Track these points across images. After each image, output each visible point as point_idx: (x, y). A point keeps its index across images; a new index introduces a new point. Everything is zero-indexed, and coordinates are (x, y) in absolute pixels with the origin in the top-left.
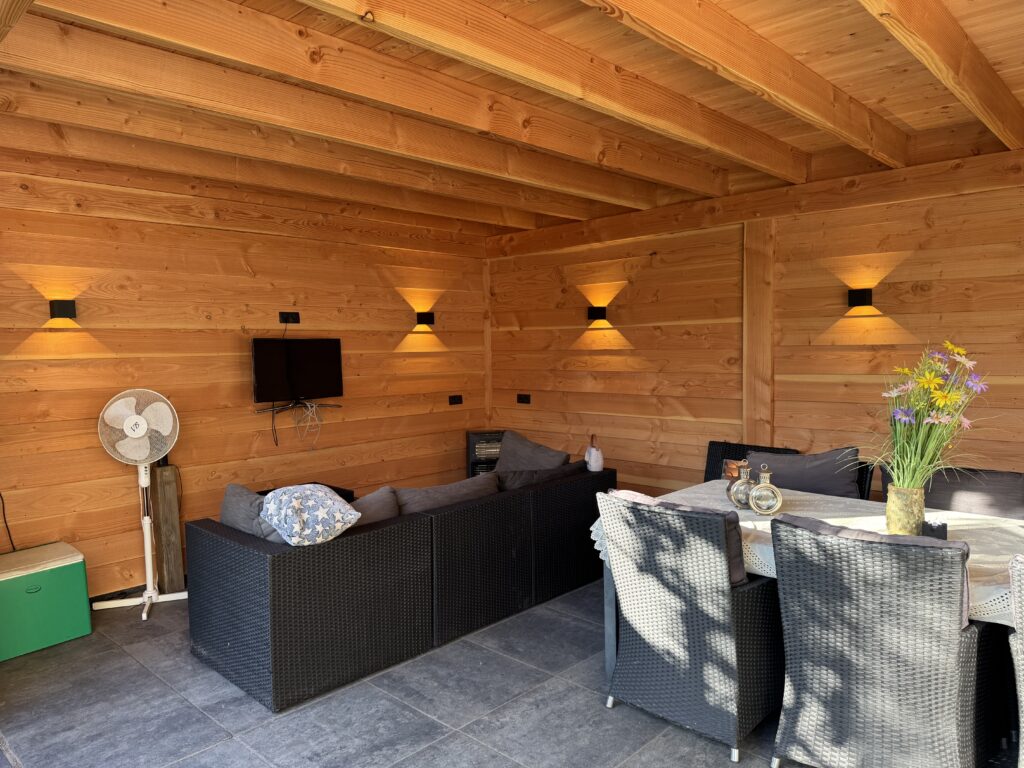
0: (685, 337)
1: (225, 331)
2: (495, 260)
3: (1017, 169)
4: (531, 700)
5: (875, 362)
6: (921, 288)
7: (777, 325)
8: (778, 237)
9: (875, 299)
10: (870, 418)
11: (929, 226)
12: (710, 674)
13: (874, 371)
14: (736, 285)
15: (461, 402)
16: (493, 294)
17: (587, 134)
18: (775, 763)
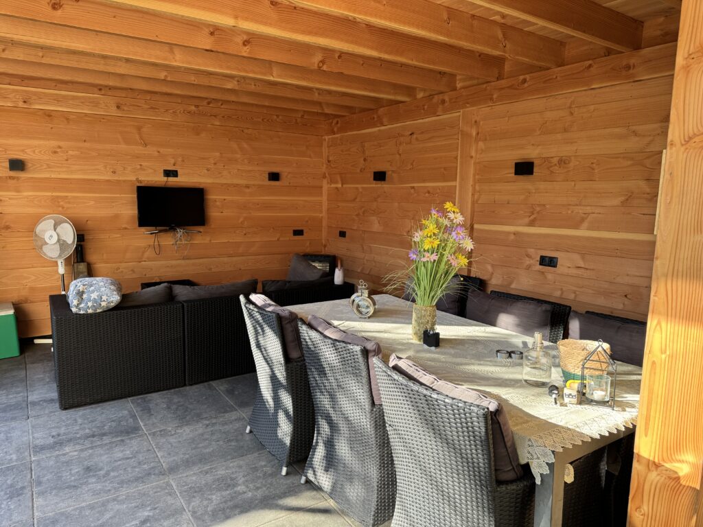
0: (427, 195)
1: (124, 181)
2: (330, 137)
3: (628, 67)
4: (208, 422)
5: (532, 218)
6: (563, 162)
7: (477, 188)
8: (481, 123)
9: (535, 170)
10: (527, 258)
11: (572, 114)
12: (282, 418)
13: (532, 224)
14: (456, 158)
15: (303, 235)
16: (329, 161)
17: (307, 49)
18: (303, 480)
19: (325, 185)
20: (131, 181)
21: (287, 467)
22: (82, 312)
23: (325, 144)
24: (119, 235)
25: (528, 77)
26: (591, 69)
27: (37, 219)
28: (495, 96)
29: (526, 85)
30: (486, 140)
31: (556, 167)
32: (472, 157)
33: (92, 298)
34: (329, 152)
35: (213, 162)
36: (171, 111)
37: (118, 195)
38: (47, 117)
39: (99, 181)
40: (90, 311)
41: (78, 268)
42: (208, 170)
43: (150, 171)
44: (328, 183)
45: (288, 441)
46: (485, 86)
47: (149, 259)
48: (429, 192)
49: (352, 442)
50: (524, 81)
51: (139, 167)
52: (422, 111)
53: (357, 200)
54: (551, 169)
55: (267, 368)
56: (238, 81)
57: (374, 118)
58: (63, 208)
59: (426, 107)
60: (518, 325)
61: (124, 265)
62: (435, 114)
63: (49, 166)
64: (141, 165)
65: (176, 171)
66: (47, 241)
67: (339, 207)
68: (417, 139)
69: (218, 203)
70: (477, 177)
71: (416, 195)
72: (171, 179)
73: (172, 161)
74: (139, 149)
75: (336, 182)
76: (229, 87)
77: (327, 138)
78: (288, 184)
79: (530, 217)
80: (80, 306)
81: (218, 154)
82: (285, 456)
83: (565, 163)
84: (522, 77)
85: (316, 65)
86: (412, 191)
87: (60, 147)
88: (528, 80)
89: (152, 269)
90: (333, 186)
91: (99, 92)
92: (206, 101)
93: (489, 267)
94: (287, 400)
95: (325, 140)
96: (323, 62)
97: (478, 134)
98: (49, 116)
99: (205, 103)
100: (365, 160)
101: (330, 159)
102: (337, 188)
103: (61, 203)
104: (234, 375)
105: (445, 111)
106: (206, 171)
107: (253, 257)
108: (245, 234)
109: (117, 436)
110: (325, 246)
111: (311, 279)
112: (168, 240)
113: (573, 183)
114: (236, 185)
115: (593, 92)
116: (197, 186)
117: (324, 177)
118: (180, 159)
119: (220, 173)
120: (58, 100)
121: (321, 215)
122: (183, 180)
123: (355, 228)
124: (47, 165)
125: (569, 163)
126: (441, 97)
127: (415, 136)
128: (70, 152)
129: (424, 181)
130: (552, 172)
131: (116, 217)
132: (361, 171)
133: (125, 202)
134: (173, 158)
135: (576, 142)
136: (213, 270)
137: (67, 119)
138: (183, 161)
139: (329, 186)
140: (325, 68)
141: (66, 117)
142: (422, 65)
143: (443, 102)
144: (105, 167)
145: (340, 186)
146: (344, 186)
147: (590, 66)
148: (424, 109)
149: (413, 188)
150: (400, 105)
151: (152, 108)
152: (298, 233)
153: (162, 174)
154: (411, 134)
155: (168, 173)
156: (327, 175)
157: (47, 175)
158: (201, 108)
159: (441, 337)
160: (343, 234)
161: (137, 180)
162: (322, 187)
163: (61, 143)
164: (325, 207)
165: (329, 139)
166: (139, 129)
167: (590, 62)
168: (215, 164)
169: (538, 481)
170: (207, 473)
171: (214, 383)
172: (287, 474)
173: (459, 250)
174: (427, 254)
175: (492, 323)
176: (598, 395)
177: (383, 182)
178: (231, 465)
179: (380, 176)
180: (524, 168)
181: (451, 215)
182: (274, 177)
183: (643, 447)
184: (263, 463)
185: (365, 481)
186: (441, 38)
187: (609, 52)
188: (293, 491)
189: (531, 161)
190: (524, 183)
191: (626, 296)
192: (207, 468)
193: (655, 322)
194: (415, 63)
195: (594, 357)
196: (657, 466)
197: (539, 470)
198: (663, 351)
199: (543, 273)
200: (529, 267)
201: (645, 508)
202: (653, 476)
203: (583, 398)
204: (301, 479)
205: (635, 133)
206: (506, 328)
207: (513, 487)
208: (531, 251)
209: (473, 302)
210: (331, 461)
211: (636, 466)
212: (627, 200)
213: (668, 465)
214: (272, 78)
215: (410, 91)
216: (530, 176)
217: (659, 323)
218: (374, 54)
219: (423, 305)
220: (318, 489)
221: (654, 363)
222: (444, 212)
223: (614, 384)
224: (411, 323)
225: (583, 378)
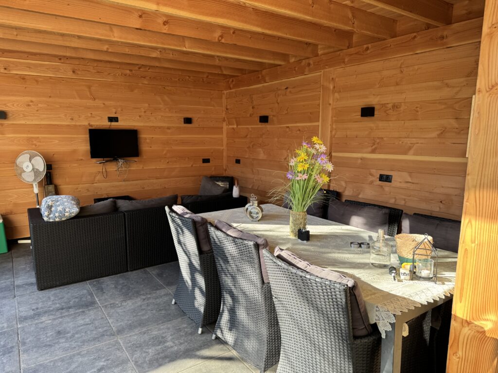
0: (298, 132)
1: (80, 126)
2: (227, 91)
3: (442, 38)
5: (374, 147)
6: (395, 107)
7: (334, 126)
8: (337, 79)
9: (376, 113)
10: (371, 177)
11: (402, 72)
12: (197, 293)
13: (373, 152)
14: (319, 105)
15: (209, 162)
16: (227, 109)
17: (210, 27)
18: (214, 337)
19: (225, 127)
20: (84, 125)
21: (201, 328)
22: (51, 220)
23: (224, 97)
24: (76, 165)
25: (370, 45)
26: (416, 39)
27: (17, 154)
28: (346, 60)
29: (369, 52)
30: (340, 92)
31: (390, 111)
32: (330, 104)
33: (58, 211)
34: (227, 103)
35: (143, 110)
36: (112, 74)
37: (76, 136)
38: (22, 80)
39: (61, 126)
40: (57, 220)
41: (48, 189)
42: (140, 116)
43: (99, 118)
44: (227, 125)
45: (202, 309)
46: (339, 53)
47: (99, 182)
48: (299, 130)
49: (248, 310)
50: (367, 49)
51: (90, 115)
52: (294, 72)
53: (248, 137)
54: (387, 112)
55: (186, 258)
56: (160, 52)
57: (259, 77)
58: (36, 146)
59: (296, 69)
60: (365, 224)
61: (81, 186)
62: (303, 73)
63: (24, 116)
64: (91, 114)
65: (117, 118)
66: (25, 169)
67: (235, 142)
68: (290, 92)
69: (148, 141)
70: (334, 118)
71: (290, 132)
72: (114, 124)
73: (114, 110)
74: (90, 103)
75: (233, 124)
76: (154, 56)
77: (225, 92)
78: (198, 126)
79: (372, 146)
80: (50, 216)
81: (147, 105)
82: (200, 320)
83: (397, 108)
84: (365, 46)
85: (217, 39)
86: (288, 129)
87: (32, 101)
88: (370, 47)
89: (101, 188)
90: (230, 127)
91: (60, 61)
92: (138, 66)
93: (343, 184)
94: (201, 280)
95: (224, 94)
96: (222, 36)
97: (334, 87)
98: (24, 79)
99: (137, 68)
100: (253, 108)
101: (228, 107)
102: (233, 128)
103: (35, 142)
104: (163, 263)
105: (311, 71)
106: (138, 117)
107: (173, 179)
108: (168, 163)
109: (79, 308)
110: (226, 170)
111: (216, 194)
112: (112, 167)
113: (403, 122)
114: (160, 128)
115: (417, 56)
116: (132, 128)
117: (224, 120)
118: (119, 109)
119: (148, 119)
120: (29, 67)
121: (222, 148)
122: (123, 124)
123: (247, 157)
124: (23, 114)
125: (400, 107)
126: (307, 61)
127: (289, 90)
128: (40, 105)
129: (296, 122)
130: (388, 114)
131: (74, 152)
132: (250, 116)
133: (80, 140)
134: (115, 108)
135: (405, 92)
136: (146, 189)
137: (37, 81)
138: (122, 110)
139: (228, 127)
140: (223, 41)
141: (36, 80)
142: (294, 37)
143: (309, 64)
144: (66, 115)
145: (235, 126)
146: (239, 127)
147: (415, 37)
148: (295, 70)
149: (288, 127)
150: (278, 67)
151: (98, 72)
152: (206, 161)
153: (107, 120)
154: (286, 89)
155: (111, 119)
156: (226, 119)
157: (23, 122)
158: (133, 72)
159: (310, 234)
160: (238, 161)
161: (89, 125)
162: (222, 128)
163: (34, 99)
164: (225, 143)
165: (227, 93)
166: (89, 87)
167: (415, 34)
168: (145, 112)
169: (383, 336)
170: (145, 333)
171: (148, 269)
172: (203, 333)
173: (323, 171)
174: (300, 175)
176: (425, 273)
177: (266, 124)
178: (162, 327)
179: (264, 119)
180: (368, 112)
181: (317, 146)
182: (188, 121)
183: (459, 310)
184: (185, 326)
185: (258, 337)
186: (308, 18)
187: (428, 27)
188: (207, 345)
189: (373, 106)
190: (368, 122)
191: (441, 202)
192: (144, 330)
193: (467, 221)
194: (289, 36)
195: (422, 246)
196: (469, 323)
197: (384, 328)
198: (473, 242)
199: (382, 187)
200: (372, 182)
201: (460, 353)
202: (466, 330)
203: (414, 276)
204: (212, 336)
205: (447, 85)
206: (356, 226)
207: (365, 340)
208: (373, 171)
209: (333, 208)
210: (234, 323)
211: (453, 324)
212: (442, 133)
213: (476, 323)
214: (184, 49)
215: (285, 57)
216: (372, 118)
217: (470, 221)
218: (259, 30)
219: (297, 211)
220: (225, 343)
221: (466, 250)
222: (312, 144)
223: (436, 265)
224: (289, 224)
225: (414, 261)
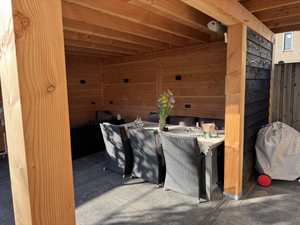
0: (145, 87)
2: (103, 66)
3: (207, 48)
4: (88, 169)
5: (182, 93)
6: (190, 75)
7: (163, 84)
8: (163, 63)
9: (182, 78)
10: (181, 106)
11: (192, 61)
12: (119, 161)
13: (182, 95)
14: (155, 74)
15: (95, 104)
16: (103, 75)
18: (131, 177)
21: (124, 175)
23: (101, 69)
25: (177, 49)
28: (167, 55)
29: (177, 52)
30: (165, 68)
31: (188, 77)
32: (161, 74)
34: (103, 72)
44: (103, 83)
45: (123, 167)
46: (163, 51)
50: (176, 50)
53: (117, 89)
56: (76, 48)
57: (122, 60)
62: (146, 59)
67: (109, 92)
68: (140, 68)
70: (163, 81)
77: (101, 66)
78: (88, 85)
79: (181, 93)
83: (191, 76)
84: (176, 49)
86: (140, 86)
90: (106, 84)
95: (101, 67)
97: (162, 66)
100: (119, 75)
102: (107, 85)
105: (150, 59)
107: (76, 114)
108: (73, 105)
110: (104, 108)
113: (193, 82)
115: (197, 54)
117: (101, 81)
121: (101, 96)
123: (117, 100)
129: (144, 82)
130: (187, 79)
132: (118, 79)
135: (194, 69)
139: (104, 85)
143: (149, 55)
145: (109, 84)
146: (111, 84)
147: (196, 47)
148: (142, 58)
149: (139, 85)
150: (133, 56)
152: (93, 103)
154: (138, 66)
156: (103, 80)
159: (168, 129)
160: (111, 103)
162: (101, 85)
164: (102, 93)
167: (196, 46)
172: (125, 177)
173: (172, 103)
174: (164, 105)
175: (178, 125)
176: (214, 135)
177: (128, 83)
178: (105, 178)
179: (126, 81)
180: (178, 78)
182: (83, 82)
183: (226, 144)
184: (115, 176)
187: (201, 43)
188: (127, 181)
189: (180, 75)
190: (178, 82)
191: (211, 114)
192: (97, 180)
194: (145, 45)
196: (230, 147)
198: (229, 121)
199: (186, 110)
200: (182, 109)
201: (228, 158)
202: (229, 150)
203: (211, 137)
204: (130, 177)
205: (210, 67)
206: (181, 125)
208: (182, 103)
210: (141, 168)
211: (226, 149)
212: (209, 86)
213: (232, 147)
214: (91, 48)
215: (136, 51)
216: (180, 80)
220: (137, 178)
222: (167, 92)
225: (210, 132)
